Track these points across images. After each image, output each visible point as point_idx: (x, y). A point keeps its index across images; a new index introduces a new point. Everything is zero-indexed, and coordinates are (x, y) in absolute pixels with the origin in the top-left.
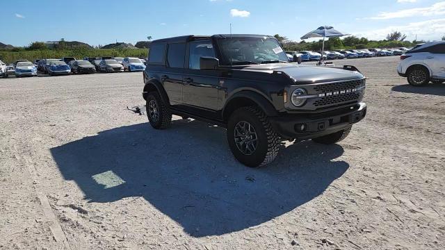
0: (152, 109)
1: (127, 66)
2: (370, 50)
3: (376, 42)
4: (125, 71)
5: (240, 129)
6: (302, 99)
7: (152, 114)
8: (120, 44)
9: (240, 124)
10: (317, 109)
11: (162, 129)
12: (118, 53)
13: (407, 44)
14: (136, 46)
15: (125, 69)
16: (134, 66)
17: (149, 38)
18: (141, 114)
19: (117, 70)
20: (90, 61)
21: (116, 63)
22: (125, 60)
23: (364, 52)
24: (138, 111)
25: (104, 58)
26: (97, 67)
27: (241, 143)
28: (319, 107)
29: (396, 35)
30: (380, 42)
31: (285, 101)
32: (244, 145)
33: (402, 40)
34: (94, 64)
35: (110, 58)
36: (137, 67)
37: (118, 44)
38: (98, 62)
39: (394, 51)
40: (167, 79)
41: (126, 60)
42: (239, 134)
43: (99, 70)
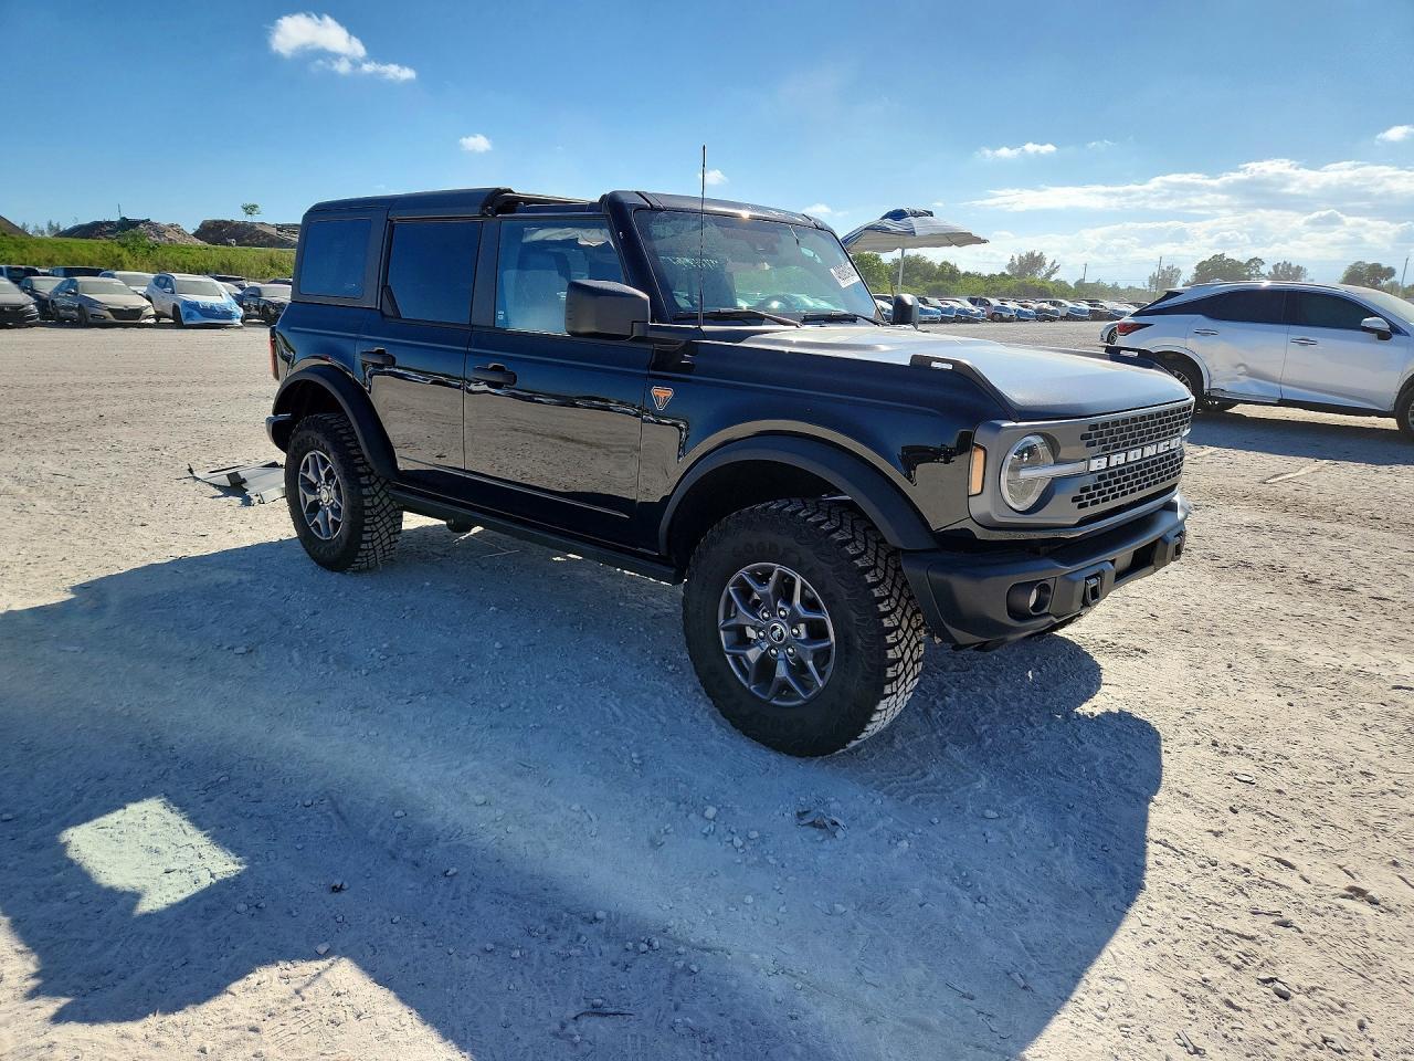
0: (312, 488)
1: (167, 304)
2: (974, 302)
3: (980, 277)
4: (157, 326)
5: (745, 592)
6: (1032, 481)
7: (315, 507)
8: (135, 224)
9: (753, 574)
10: (1084, 522)
11: (359, 571)
12: (126, 256)
13: (1063, 290)
14: (197, 235)
15: (158, 316)
16: (195, 306)
17: (250, 209)
18: (247, 502)
19: (127, 318)
20: (15, 280)
21: (123, 290)
22: (157, 281)
23: (957, 306)
24: (236, 486)
25: (69, 273)
26: (42, 303)
27: (753, 654)
28: (1091, 510)
29: (1034, 261)
30: (992, 277)
31: (975, 488)
32: (766, 664)
33: (1049, 275)
34: (33, 292)
35: (95, 273)
36: (209, 312)
37: (126, 224)
38: (47, 285)
39: (1035, 306)
40: (385, 364)
41: (163, 283)
42: (744, 617)
43: (51, 314)
